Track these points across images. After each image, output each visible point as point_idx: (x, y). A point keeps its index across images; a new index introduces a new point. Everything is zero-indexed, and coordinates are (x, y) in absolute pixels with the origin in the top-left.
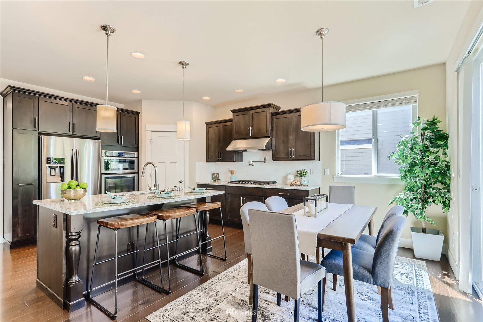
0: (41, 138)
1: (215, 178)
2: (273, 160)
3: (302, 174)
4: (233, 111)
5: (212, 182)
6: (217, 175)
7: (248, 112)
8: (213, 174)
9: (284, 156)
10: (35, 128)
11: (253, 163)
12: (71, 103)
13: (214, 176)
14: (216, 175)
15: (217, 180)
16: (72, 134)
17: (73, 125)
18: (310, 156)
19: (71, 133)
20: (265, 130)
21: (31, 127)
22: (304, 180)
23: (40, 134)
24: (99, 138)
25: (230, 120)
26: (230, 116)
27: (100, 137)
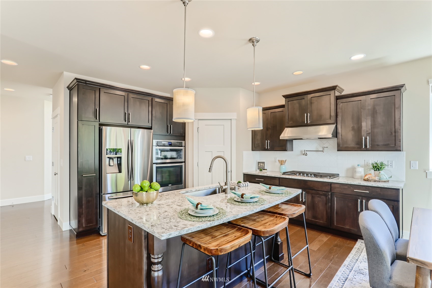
0: (102, 129)
1: (260, 167)
2: (338, 150)
3: (377, 168)
4: (286, 97)
5: (257, 172)
6: (263, 164)
7: (305, 96)
8: (259, 163)
9: (354, 146)
10: (96, 119)
11: (307, 152)
12: (127, 93)
13: (259, 166)
14: (261, 164)
15: (263, 170)
16: (128, 124)
17: (129, 114)
18: (394, 145)
19: (126, 123)
20: (328, 116)
21: (93, 119)
22: (384, 174)
23: (101, 125)
24: (150, 127)
25: (283, 106)
26: (282, 102)
27: (152, 127)
